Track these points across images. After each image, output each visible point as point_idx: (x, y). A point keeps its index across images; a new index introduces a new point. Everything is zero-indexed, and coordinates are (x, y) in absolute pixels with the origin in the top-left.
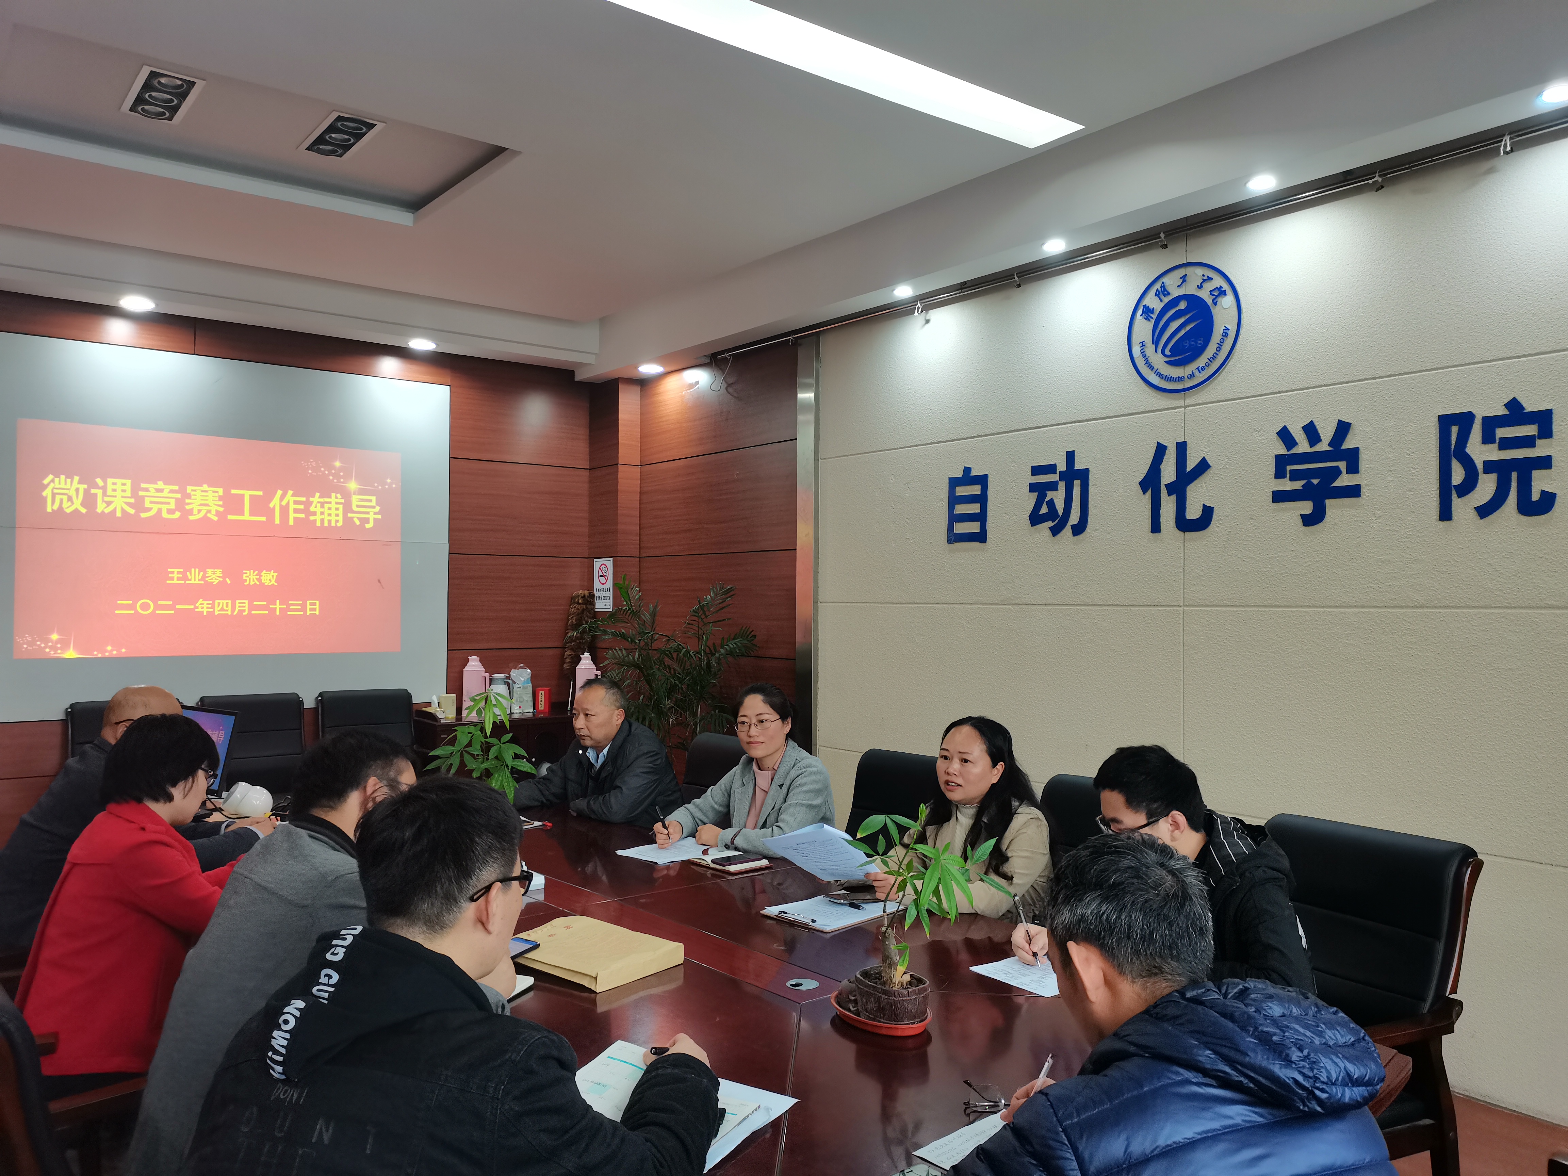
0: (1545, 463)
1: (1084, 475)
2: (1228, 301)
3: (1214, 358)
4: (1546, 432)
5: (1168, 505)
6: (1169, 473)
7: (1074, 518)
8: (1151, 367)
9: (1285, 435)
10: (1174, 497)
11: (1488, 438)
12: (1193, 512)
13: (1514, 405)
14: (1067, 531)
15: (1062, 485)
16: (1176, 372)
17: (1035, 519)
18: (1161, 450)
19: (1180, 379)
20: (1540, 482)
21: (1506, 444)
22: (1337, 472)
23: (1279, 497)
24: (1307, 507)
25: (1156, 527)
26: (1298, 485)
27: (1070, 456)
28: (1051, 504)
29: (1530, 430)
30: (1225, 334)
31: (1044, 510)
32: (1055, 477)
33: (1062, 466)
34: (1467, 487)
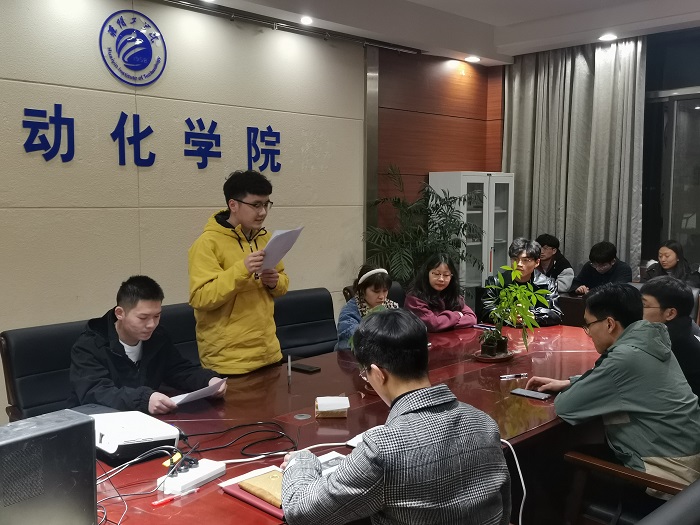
0: (278, 152)
1: (70, 123)
2: (160, 44)
3: (152, 72)
4: (278, 141)
5: (129, 150)
6: (129, 132)
7: (63, 149)
8: (116, 66)
9: (189, 122)
10: (132, 145)
11: (262, 140)
12: (144, 156)
13: (269, 128)
14: (58, 158)
15: (52, 127)
16: (131, 73)
17: (29, 147)
18: (124, 117)
19: (134, 78)
20: (278, 159)
21: (268, 143)
22: (211, 145)
23: (188, 153)
24: (200, 160)
25: (122, 162)
26: (196, 148)
27: (58, 108)
28: (43, 138)
29: (273, 139)
30: (158, 61)
31: (37, 141)
32: (47, 120)
33: (51, 113)
34: (256, 158)
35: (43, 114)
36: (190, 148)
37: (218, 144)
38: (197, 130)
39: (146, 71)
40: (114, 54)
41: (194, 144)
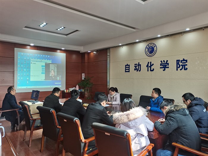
1: (140, 65)
2: (156, 47)
6: (149, 65)
9: (161, 61)
10: (150, 68)
11: (181, 62)
12: (152, 69)
13: (184, 59)
14: (139, 71)
15: (138, 66)
19: (151, 55)
20: (186, 67)
21: (183, 63)
22: (166, 65)
24: (163, 69)
25: (148, 71)
29: (185, 62)
30: (155, 51)
31: (136, 69)
34: (179, 67)
35: (137, 64)
36: (161, 67)
37: (168, 65)
38: (163, 63)
39: (153, 53)
40: (147, 52)
41: (162, 66)
